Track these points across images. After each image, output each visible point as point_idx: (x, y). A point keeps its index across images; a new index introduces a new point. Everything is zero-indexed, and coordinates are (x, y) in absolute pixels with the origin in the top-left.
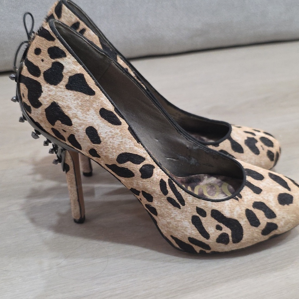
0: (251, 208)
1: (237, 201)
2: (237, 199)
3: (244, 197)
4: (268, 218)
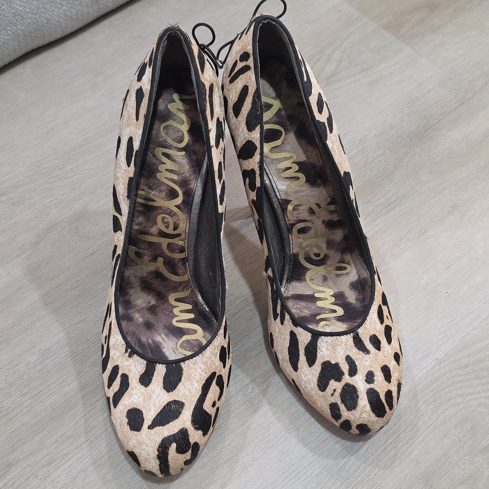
0: (120, 373)
1: (124, 352)
4: (113, 397)
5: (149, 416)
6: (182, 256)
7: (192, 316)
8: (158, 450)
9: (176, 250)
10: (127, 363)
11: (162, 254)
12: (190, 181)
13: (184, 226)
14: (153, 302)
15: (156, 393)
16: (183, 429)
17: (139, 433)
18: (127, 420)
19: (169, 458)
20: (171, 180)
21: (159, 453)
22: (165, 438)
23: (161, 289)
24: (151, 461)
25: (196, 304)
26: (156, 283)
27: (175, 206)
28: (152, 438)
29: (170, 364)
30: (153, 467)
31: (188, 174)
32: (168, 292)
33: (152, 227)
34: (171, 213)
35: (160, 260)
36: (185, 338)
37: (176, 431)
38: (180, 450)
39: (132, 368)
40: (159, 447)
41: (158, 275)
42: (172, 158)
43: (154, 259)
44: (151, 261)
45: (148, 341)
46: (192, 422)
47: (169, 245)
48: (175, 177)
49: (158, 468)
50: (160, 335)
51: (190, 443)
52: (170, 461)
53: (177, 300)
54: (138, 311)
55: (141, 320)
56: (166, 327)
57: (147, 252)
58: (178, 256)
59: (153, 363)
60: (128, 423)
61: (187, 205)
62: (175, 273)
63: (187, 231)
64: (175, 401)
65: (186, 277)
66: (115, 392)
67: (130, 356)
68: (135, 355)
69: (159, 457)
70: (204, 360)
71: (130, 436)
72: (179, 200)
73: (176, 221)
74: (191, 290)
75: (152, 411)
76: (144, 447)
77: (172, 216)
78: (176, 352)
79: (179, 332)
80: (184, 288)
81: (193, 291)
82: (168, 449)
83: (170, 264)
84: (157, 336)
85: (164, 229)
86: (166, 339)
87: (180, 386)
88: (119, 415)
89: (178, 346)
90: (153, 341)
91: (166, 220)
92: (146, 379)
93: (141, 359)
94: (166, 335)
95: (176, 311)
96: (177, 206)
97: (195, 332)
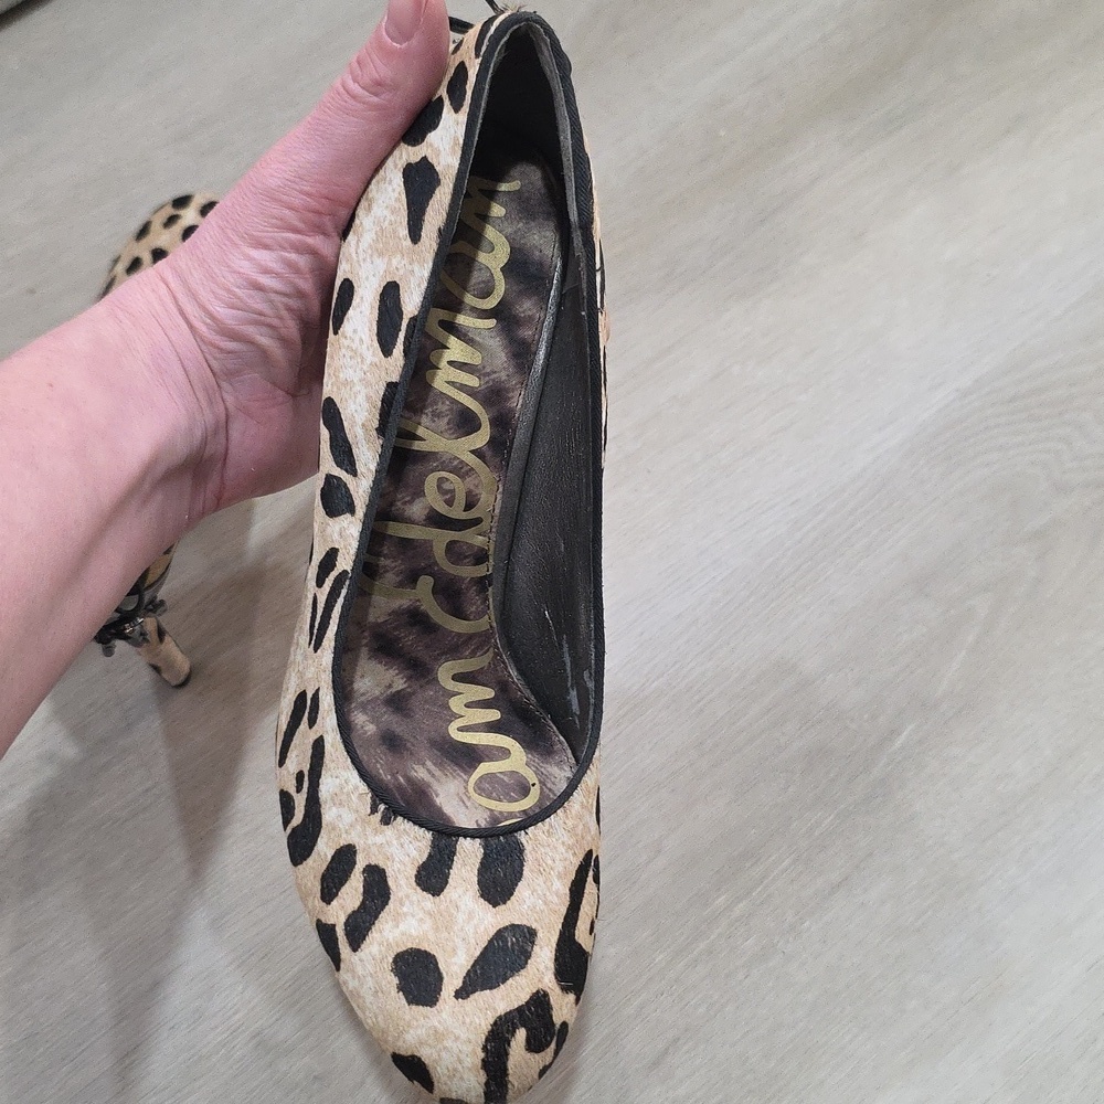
0: (361, 864)
1: (369, 811)
2: (374, 810)
3: (389, 831)
4: (346, 924)
5: (455, 966)
6: (481, 571)
7: (494, 715)
8: (485, 1048)
9: (466, 557)
10: (379, 839)
11: (430, 569)
12: (507, 390)
13: (491, 500)
14: (400, 684)
15: (463, 907)
16: (538, 992)
17: (434, 1009)
18: (396, 981)
19: (511, 1064)
20: (462, 388)
21: (487, 1056)
22: (500, 1017)
23: (420, 652)
24: (465, 1076)
25: (503, 687)
26: (409, 639)
27: (473, 452)
28: (468, 1020)
29: (491, 836)
30: (468, 1090)
31: (503, 376)
32: (436, 659)
33: (411, 502)
34: (461, 470)
35: (426, 582)
36: (484, 768)
37: (524, 997)
38: (534, 1045)
39: (394, 850)
40: (487, 1040)
41: (416, 618)
42: (465, 335)
43: (411, 579)
44: (401, 585)
45: (397, 779)
46: (555, 975)
47: (451, 545)
48: (473, 381)
49: (481, 1090)
50: (424, 764)
51: (553, 1024)
52: (510, 1071)
53: (459, 678)
54: (363, 707)
55: (371, 728)
56: (433, 744)
57: (393, 565)
58: (468, 572)
59: (450, 835)
60: (400, 988)
61: (499, 447)
62: (459, 613)
63: (497, 511)
64: (513, 926)
65: (487, 622)
66: (349, 911)
67: (386, 821)
68: (400, 819)
69: (485, 1064)
70: (570, 823)
71: (407, 1017)
72: (481, 438)
73: (472, 487)
74: (494, 652)
75: (459, 953)
76: (449, 1043)
77: (462, 477)
78: (468, 804)
79: (467, 757)
80: (477, 648)
81: (496, 654)
82: (509, 1045)
83: (450, 595)
84: (416, 767)
85: (442, 508)
86: (438, 773)
87: (522, 890)
88: (370, 968)
89: (471, 789)
90: (409, 779)
91: (446, 486)
92: (432, 877)
93: (417, 827)
94: (439, 765)
95: (456, 704)
96: (476, 453)
97: (505, 753)
